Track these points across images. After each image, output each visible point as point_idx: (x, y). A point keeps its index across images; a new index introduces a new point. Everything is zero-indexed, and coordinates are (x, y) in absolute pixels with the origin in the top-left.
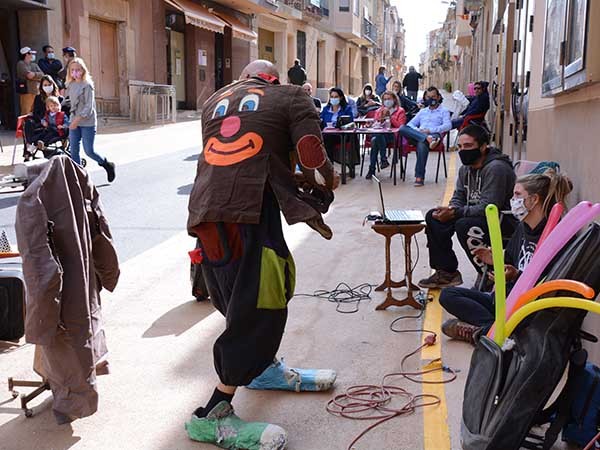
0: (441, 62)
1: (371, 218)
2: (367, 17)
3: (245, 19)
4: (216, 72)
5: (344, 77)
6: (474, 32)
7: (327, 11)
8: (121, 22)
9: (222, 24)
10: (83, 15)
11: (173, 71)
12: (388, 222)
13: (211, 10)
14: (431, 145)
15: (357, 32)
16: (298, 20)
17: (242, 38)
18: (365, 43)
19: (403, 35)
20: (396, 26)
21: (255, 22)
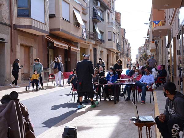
0: (144, 58)
1: (133, 120)
2: (117, 43)
3: (75, 44)
4: (65, 63)
5: (110, 63)
6: (156, 47)
7: (104, 41)
8: (31, 46)
9: (67, 46)
10: (18, 44)
11: (49, 63)
12: (140, 121)
13: (63, 41)
14: (148, 89)
15: (114, 47)
16: (94, 44)
17: (74, 51)
18: (117, 52)
19: (130, 49)
20: (128, 45)
21: (79, 45)
